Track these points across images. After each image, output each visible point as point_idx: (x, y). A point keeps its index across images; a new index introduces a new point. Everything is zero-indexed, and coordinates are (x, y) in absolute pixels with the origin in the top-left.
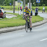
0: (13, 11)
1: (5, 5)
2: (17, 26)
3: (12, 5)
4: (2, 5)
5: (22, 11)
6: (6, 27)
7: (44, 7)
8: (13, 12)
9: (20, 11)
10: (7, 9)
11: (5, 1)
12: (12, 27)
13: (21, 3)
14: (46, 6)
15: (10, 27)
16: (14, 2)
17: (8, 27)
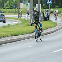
0: (17, 15)
1: (7, 8)
2: (23, 35)
3: (17, 8)
4: (3, 9)
5: (29, 15)
6: (8, 36)
7: (57, 9)
8: (17, 17)
9: (26, 15)
10: (10, 13)
11: (6, 2)
12: (17, 35)
13: (27, 5)
14: (59, 7)
15: (14, 36)
16: (18, 4)
17: (11, 36)
